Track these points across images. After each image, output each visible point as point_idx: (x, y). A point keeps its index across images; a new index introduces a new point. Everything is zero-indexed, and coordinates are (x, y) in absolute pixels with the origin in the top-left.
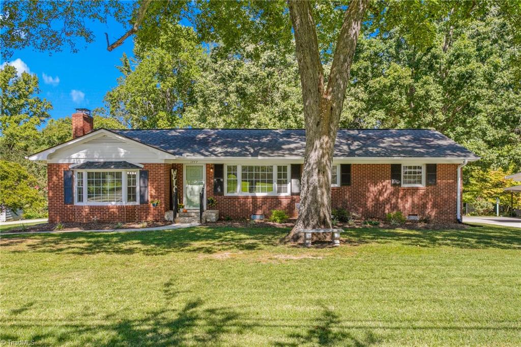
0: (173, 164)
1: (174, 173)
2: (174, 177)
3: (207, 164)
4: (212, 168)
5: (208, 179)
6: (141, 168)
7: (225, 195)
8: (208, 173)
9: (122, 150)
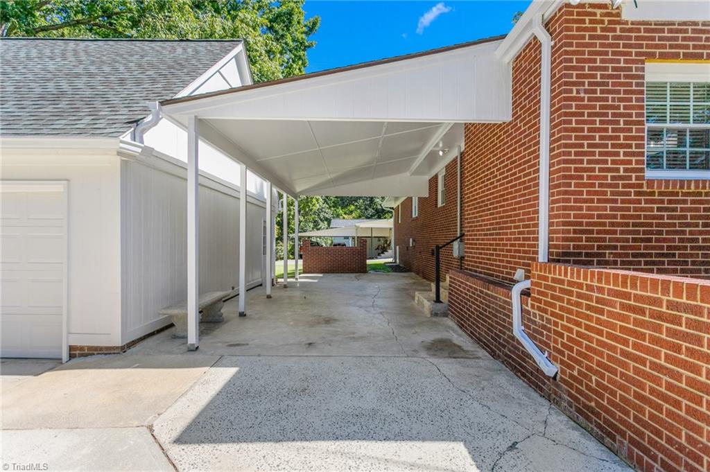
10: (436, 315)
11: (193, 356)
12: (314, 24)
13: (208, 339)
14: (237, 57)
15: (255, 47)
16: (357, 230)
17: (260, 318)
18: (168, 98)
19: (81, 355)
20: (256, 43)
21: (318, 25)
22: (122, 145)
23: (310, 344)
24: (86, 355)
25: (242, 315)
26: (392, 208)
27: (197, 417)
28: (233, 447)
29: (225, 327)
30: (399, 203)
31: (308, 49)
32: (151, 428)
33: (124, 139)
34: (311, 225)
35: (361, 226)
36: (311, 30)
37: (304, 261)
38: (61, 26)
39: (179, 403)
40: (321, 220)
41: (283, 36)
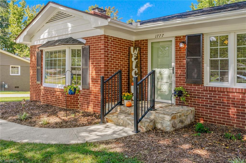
0: (136, 41)
1: (134, 53)
2: (134, 58)
3: (176, 37)
4: (184, 42)
5: (178, 59)
6: (83, 44)
7: (205, 85)
8: (178, 50)
9: (70, 25)
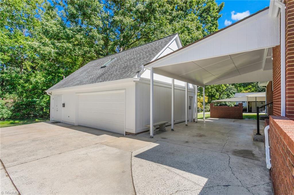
10: (257, 140)
11: (151, 139)
12: (221, 7)
13: (157, 136)
14: (176, 40)
15: (192, 28)
16: (248, 98)
17: (178, 132)
18: (148, 62)
19: (128, 135)
20: (192, 27)
21: (224, 6)
22: (134, 79)
23: (187, 142)
24: (129, 135)
25: (172, 130)
26: (265, 87)
27: (142, 153)
28: (145, 160)
29: (165, 133)
30: (267, 83)
31: (219, 19)
32: (132, 152)
33: (135, 78)
34: (226, 96)
35: (249, 96)
36: (219, 10)
37: (210, 113)
38: (136, 41)
39: (140, 149)
40: (231, 94)
41: (206, 18)
